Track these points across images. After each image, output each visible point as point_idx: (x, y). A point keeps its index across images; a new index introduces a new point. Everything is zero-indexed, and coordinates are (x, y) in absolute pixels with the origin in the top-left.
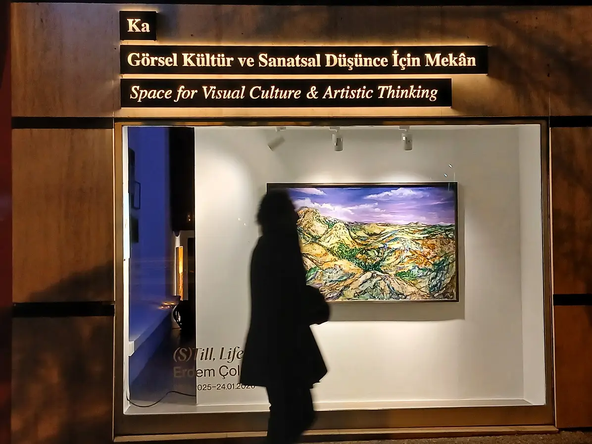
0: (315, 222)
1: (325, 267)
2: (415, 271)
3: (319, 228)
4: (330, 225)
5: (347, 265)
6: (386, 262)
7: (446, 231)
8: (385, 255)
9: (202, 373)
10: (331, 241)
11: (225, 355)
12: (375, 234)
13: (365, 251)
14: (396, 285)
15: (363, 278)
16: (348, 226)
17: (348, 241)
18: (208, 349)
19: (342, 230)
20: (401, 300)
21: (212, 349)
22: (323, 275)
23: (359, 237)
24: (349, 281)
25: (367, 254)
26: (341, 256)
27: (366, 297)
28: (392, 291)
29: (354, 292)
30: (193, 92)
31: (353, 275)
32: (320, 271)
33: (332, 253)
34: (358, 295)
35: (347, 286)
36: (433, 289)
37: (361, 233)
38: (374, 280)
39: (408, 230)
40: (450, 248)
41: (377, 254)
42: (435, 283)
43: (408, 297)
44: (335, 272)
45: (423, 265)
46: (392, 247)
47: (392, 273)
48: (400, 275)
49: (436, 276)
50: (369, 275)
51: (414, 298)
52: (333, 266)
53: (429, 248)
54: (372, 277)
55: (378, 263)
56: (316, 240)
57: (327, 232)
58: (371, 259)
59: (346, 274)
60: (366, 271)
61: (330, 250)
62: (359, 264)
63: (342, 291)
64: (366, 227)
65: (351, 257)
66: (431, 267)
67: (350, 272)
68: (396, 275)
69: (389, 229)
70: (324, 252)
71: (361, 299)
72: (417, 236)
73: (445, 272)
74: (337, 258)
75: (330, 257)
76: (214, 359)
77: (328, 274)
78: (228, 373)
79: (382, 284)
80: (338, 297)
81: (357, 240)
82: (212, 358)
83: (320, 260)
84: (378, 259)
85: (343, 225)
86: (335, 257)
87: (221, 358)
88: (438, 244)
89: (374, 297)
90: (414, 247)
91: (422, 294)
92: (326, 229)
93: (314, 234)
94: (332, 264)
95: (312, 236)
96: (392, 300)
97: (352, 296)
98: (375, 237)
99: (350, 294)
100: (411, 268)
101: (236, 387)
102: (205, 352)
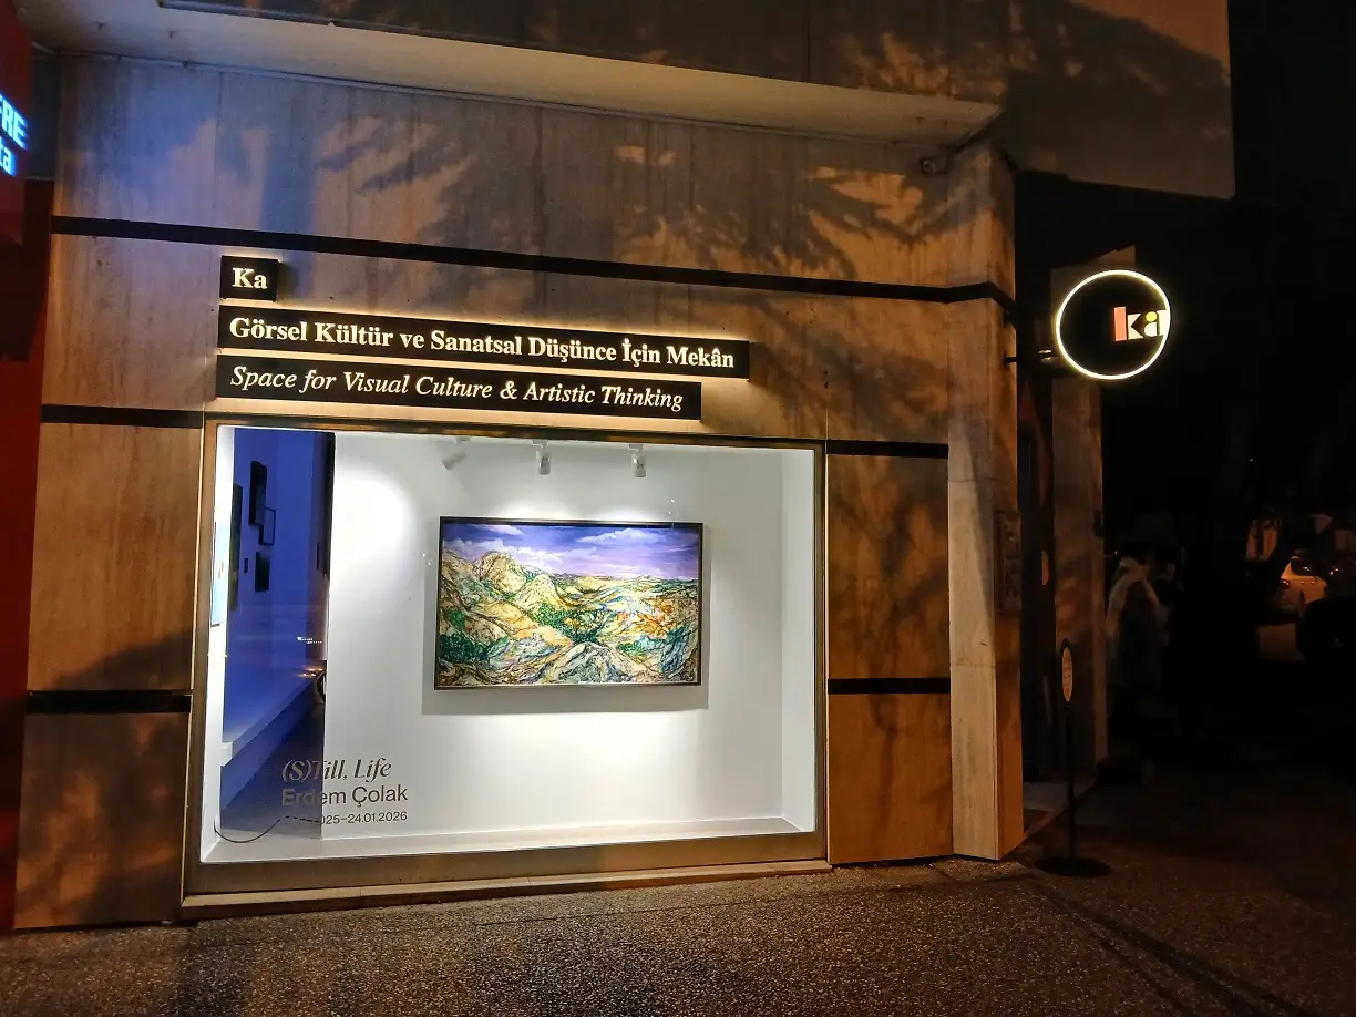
0: (508, 573)
1: (519, 636)
2: (644, 643)
3: (513, 582)
4: (530, 577)
5: (553, 636)
6: (605, 631)
7: (687, 588)
8: (604, 620)
10: (531, 601)
11: (364, 770)
12: (591, 591)
13: (576, 614)
14: (617, 661)
15: (573, 652)
16: (555, 580)
17: (554, 601)
18: (336, 762)
19: (545, 585)
20: (623, 682)
21: (343, 761)
22: (516, 648)
23: (569, 595)
24: (553, 657)
25: (580, 619)
26: (543, 621)
27: (577, 680)
28: (612, 671)
29: (558, 671)
30: (330, 379)
31: (559, 647)
32: (512, 642)
33: (531, 616)
34: (564, 676)
35: (550, 664)
36: (668, 667)
37: (572, 590)
38: (588, 656)
39: (636, 586)
40: (692, 611)
41: (593, 618)
42: (669, 659)
43: (634, 679)
44: (533, 643)
45: (655, 635)
46: (611, 608)
47: (613, 645)
48: (623, 648)
49: (672, 649)
50: (581, 647)
51: (642, 680)
52: (531, 636)
53: (663, 610)
54: (586, 650)
55: (595, 631)
56: (508, 598)
57: (524, 587)
58: (585, 625)
59: (549, 646)
60: (577, 642)
61: (528, 613)
62: (568, 633)
63: (542, 670)
64: (579, 581)
65: (558, 623)
66: (665, 637)
67: (555, 644)
68: (617, 648)
69: (610, 584)
70: (520, 615)
71: (569, 682)
72: (649, 594)
73: (684, 644)
74: (536, 624)
75: (528, 622)
76: (345, 777)
77: (523, 647)
78: (365, 798)
79: (599, 661)
80: (536, 679)
81: (566, 599)
82: (342, 776)
83: (512, 626)
84: (595, 626)
85: (547, 577)
86: (533, 623)
87: (356, 776)
88: (676, 606)
89: (587, 679)
90: (643, 609)
91: (653, 674)
92: (522, 583)
93: (506, 590)
94: (529, 633)
95: (503, 593)
96: (611, 682)
97: (556, 678)
98: (590, 595)
99: (553, 674)
100: (638, 638)
101: (377, 818)
102: (332, 766)
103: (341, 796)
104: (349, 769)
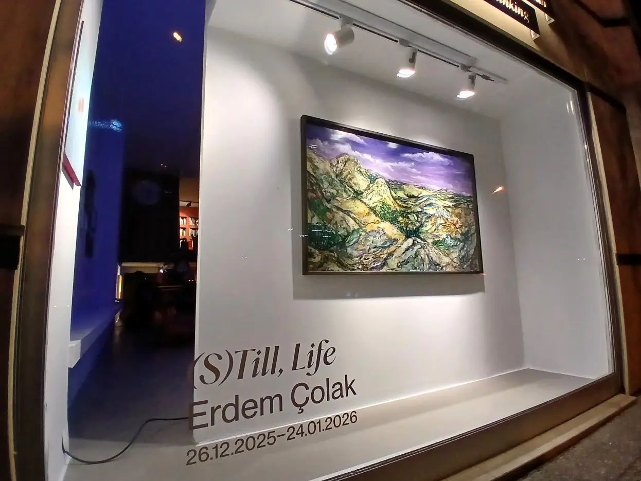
0: (356, 174)
1: (368, 229)
2: (449, 241)
3: (361, 182)
4: (373, 179)
5: (391, 230)
6: (424, 229)
7: (468, 201)
8: (423, 220)
9: (256, 407)
10: (373, 199)
12: (413, 196)
13: (405, 213)
14: (434, 253)
15: (405, 246)
16: (388, 183)
17: (390, 201)
18: (268, 349)
19: (383, 188)
20: (438, 271)
21: (277, 348)
22: (366, 239)
23: (399, 198)
24: (392, 248)
25: (408, 218)
26: (384, 218)
27: (408, 268)
28: (431, 262)
29: (397, 261)
31: (396, 240)
32: (363, 234)
33: (375, 212)
34: (401, 265)
35: (391, 254)
36: (463, 260)
37: (401, 194)
38: (416, 248)
39: (439, 196)
40: (471, 219)
41: (416, 219)
42: (463, 254)
43: (444, 268)
44: (378, 235)
45: (454, 235)
46: (427, 212)
47: (430, 241)
48: (436, 243)
49: (464, 246)
50: (410, 241)
51: (449, 269)
52: (376, 229)
53: (457, 217)
54: (414, 244)
55: (418, 229)
56: (358, 195)
57: (368, 188)
58: (412, 223)
59: (390, 239)
60: (408, 237)
61: (372, 209)
62: (401, 229)
63: (386, 259)
64: (405, 187)
65: (393, 221)
66: (459, 236)
67: (393, 237)
68: (433, 243)
69: (424, 193)
70: (367, 210)
71: (404, 270)
72: (448, 203)
73: (469, 242)
74: (379, 219)
75: (373, 218)
76: (281, 371)
77: (372, 238)
78: (308, 398)
79: (422, 253)
80: (382, 267)
81: (397, 201)
82: (277, 370)
83: (363, 220)
84: (418, 224)
85: (384, 181)
86: (378, 218)
87: (294, 368)
88: (463, 214)
89: (416, 268)
90: (445, 214)
91: (455, 265)
92: (367, 184)
93: (356, 188)
94: (375, 227)
95: (354, 190)
96: (431, 271)
97: (395, 267)
98: (413, 200)
99: (393, 263)
100: (445, 236)
101: (324, 426)
102: (262, 357)
103: (276, 401)
104: (286, 360)
